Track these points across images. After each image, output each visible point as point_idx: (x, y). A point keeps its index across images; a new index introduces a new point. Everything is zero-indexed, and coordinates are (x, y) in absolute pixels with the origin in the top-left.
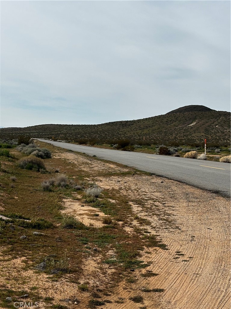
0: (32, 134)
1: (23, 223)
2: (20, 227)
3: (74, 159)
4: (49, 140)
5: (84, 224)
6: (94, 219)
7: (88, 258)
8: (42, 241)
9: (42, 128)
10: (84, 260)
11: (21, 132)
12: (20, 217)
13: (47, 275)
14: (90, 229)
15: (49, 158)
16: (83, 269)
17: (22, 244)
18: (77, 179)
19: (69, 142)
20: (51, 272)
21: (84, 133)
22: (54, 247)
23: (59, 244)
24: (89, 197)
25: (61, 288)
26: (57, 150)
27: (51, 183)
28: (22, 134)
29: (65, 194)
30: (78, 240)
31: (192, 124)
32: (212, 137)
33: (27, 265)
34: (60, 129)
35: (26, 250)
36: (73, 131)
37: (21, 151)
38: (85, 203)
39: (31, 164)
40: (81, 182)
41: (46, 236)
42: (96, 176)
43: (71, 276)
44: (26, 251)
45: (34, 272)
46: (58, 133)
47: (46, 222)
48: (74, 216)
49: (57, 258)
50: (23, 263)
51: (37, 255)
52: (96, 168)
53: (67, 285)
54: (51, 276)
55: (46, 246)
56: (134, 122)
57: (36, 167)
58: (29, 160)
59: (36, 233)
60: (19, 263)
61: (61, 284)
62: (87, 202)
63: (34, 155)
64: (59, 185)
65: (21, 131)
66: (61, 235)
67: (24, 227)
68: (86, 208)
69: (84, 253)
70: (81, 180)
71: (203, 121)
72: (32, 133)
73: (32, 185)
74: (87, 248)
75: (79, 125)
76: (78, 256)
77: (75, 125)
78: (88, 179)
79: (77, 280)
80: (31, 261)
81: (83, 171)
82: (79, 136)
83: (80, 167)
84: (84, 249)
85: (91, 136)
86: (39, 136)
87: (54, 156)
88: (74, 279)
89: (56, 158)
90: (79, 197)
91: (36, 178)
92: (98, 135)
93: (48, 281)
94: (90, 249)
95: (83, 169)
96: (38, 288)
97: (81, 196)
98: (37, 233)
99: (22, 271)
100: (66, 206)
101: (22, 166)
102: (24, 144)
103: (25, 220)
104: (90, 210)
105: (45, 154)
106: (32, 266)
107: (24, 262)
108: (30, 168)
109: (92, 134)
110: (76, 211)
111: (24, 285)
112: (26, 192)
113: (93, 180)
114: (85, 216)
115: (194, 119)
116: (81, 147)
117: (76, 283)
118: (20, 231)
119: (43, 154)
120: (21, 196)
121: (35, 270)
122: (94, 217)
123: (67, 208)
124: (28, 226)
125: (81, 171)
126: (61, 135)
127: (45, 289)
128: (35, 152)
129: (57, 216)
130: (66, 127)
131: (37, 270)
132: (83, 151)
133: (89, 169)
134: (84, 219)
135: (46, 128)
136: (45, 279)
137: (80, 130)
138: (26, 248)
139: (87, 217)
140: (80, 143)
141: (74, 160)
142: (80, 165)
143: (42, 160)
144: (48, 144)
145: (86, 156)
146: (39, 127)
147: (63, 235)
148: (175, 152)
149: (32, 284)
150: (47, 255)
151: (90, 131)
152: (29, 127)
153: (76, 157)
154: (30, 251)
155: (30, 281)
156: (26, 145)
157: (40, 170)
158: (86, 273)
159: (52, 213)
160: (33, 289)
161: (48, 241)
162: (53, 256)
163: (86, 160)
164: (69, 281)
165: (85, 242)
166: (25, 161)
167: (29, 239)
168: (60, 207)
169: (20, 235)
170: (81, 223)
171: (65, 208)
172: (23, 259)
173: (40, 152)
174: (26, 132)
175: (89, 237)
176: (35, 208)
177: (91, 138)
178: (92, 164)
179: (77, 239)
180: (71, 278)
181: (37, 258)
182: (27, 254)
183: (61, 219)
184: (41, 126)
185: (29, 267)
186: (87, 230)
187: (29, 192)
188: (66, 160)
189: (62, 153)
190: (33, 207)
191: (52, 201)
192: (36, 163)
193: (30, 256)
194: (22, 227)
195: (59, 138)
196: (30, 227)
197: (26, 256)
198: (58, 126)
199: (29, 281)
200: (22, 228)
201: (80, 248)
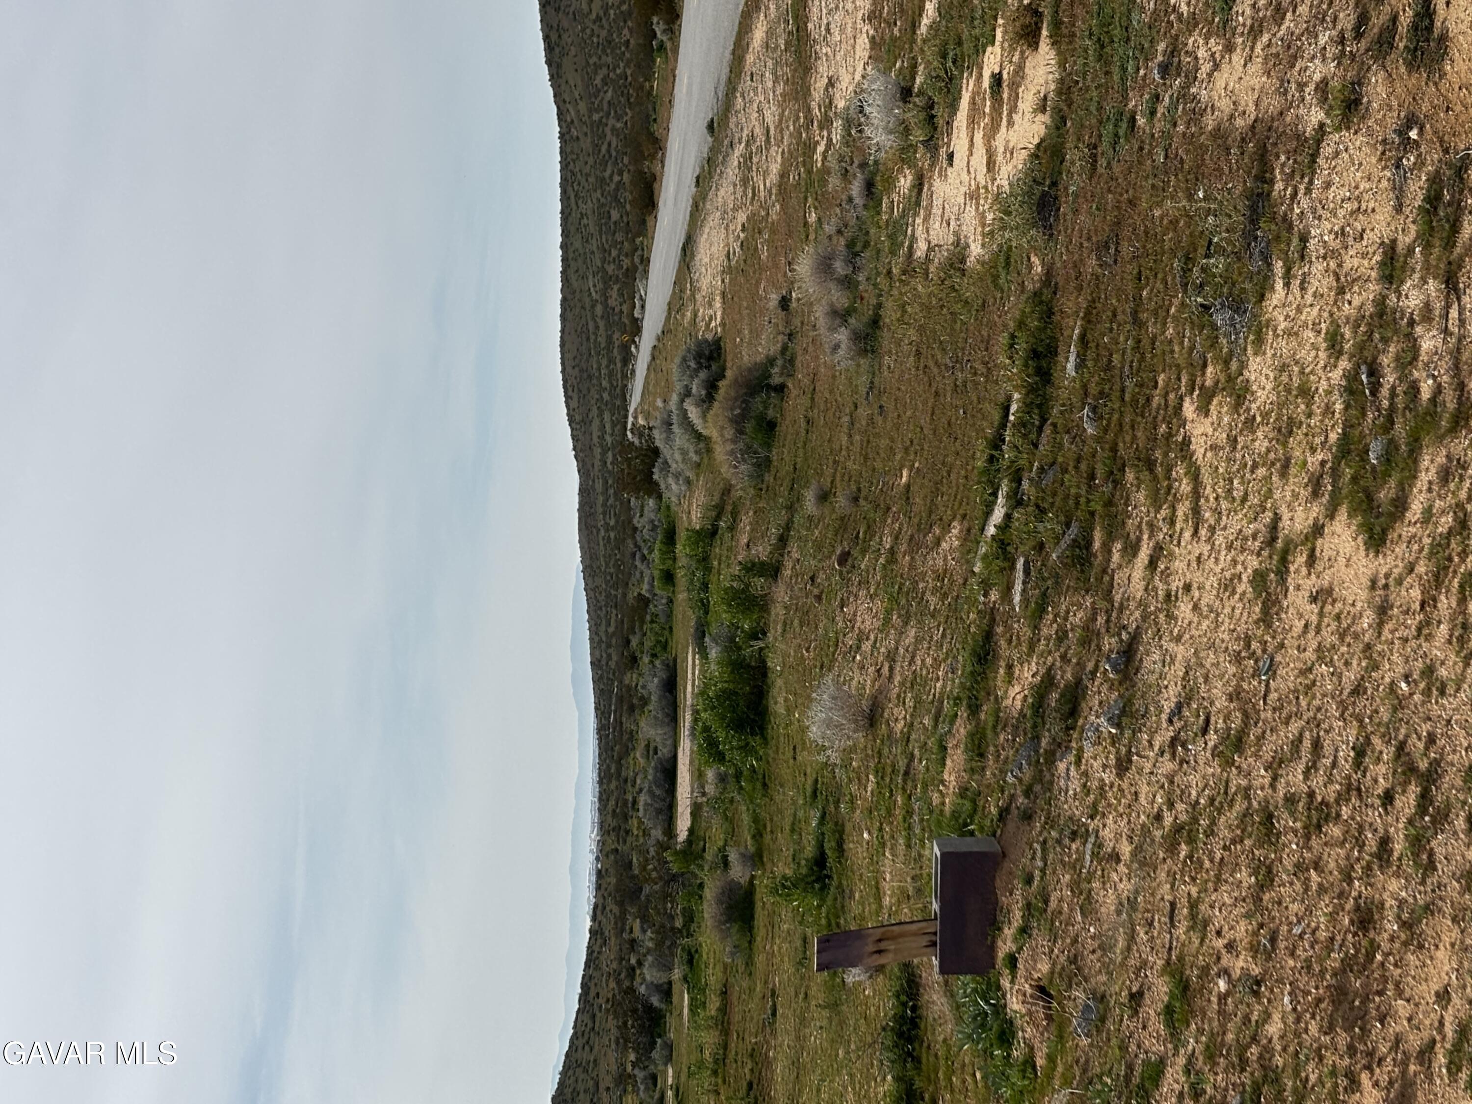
0: (609, 439)
1: (1024, 425)
2: (1044, 439)
3: (727, 229)
4: (636, 358)
5: (1036, 141)
6: (1015, 98)
7: (1199, 102)
8: (1111, 330)
9: (580, 391)
10: (1209, 122)
11: (599, 486)
12: (997, 443)
13: (1273, 288)
14: (1061, 110)
15: (720, 348)
16: (1253, 117)
17: (1121, 425)
18: (823, 202)
19: (646, 261)
20: (1259, 273)
21: (599, 191)
22: (1140, 273)
23: (1126, 250)
24: (907, 131)
25: (1341, 213)
26: (683, 315)
27: (838, 321)
28: (610, 482)
29: (893, 253)
30: (1114, 163)
33: (1224, 389)
34: (583, 308)
35: (1148, 400)
36: (594, 245)
37: (688, 482)
38: (936, 148)
39: (749, 426)
40: (834, 182)
41: (1091, 313)
42: (809, 110)
43: (1282, 172)
44: (1156, 401)
45: (1256, 354)
46: (602, 317)
47: (1021, 324)
48: (998, 194)
49: (1195, 250)
50: (1212, 408)
51: (1176, 348)
52: (767, 114)
53: (1328, 185)
54: (1278, 267)
55: (1136, 312)
57: (764, 402)
58: (729, 433)
59: (1070, 366)
60: (1213, 424)
61: (1320, 218)
62: (931, 139)
63: (704, 416)
64: (848, 283)
65: (593, 487)
66: (1086, 244)
67: (1044, 420)
68: (959, 143)
69: (1175, 125)
70: (824, 182)
72: (602, 438)
73: (847, 411)
74: (1153, 113)
75: (562, 212)
76: (1187, 152)
77: (565, 234)
78: (821, 148)
79: (1306, 140)
80: (1204, 374)
81: (783, 175)
82: (615, 215)
83: (762, 194)
84: (1157, 125)
85: (614, 154)
86: (618, 403)
87: (713, 324)
88: (1299, 159)
89: (719, 314)
90: (905, 182)
91: (813, 399)
92: (611, 121)
93: (1303, 282)
94: (1157, 97)
95: (773, 177)
96: (1332, 322)
97: (900, 171)
98: (1072, 358)
99: (1248, 410)
100: (951, 239)
101: (759, 466)
102: (654, 466)
103: (1012, 418)
104: (972, 122)
105: (700, 366)
106: (1227, 362)
107: (1209, 403)
108: (769, 427)
109: (604, 149)
110: (973, 187)
111: (1317, 389)
112: (877, 435)
113: (826, 123)
114: (999, 143)
116: (670, 202)
117: (1319, 142)
118: (1062, 439)
119: (703, 374)
120: (898, 457)
121: (1246, 350)
122: (1005, 96)
123: (956, 234)
124: (1039, 406)
125: (783, 188)
126: (612, 302)
127: (1341, 291)
128: (694, 413)
129: (995, 278)
130: (573, 278)
131: (1246, 338)
132: (689, 189)
133: (774, 149)
134: (1011, 145)
135: (582, 371)
136: (1290, 298)
137: (587, 207)
138: (1142, 401)
139: (1003, 129)
140: (647, 206)
141: (732, 228)
142: (754, 194)
143: (729, 373)
144: (653, 358)
145: (710, 173)
146: (574, 404)
147: (1084, 236)
149: (1313, 354)
150: (1176, 302)
151: (591, 161)
152: (574, 449)
153: (713, 220)
154: (1156, 382)
155: (1297, 363)
156: (660, 460)
157: (776, 380)
158: (1273, 104)
159: (980, 302)
160: (1337, 347)
161: (1114, 301)
162: (1186, 271)
163: (732, 171)
164: (1306, 180)
165: (1124, 125)
166: (732, 453)
167: (1101, 393)
168: (951, 265)
169: (1078, 436)
170: (1034, 156)
171: (957, 243)
172: (1192, 408)
173: (694, 391)
174: (597, 463)
175: (1100, 108)
176: (956, 386)
177: (626, 153)
178: (752, 138)
179: (1109, 166)
180: (1293, 171)
181: (1192, 348)
182: (1172, 396)
183: (1008, 258)
184: (570, 393)
185: (1230, 379)
186: (1069, 124)
187: (879, 420)
188: (730, 267)
189: (695, 290)
190: (949, 395)
191: (926, 308)
192: (743, 402)
193: (1179, 379)
194: (1040, 429)
195: (625, 308)
196: (1044, 396)
197: (1181, 399)
198: (569, 315)
199: (1296, 369)
200: (1047, 430)
201: (1151, 145)
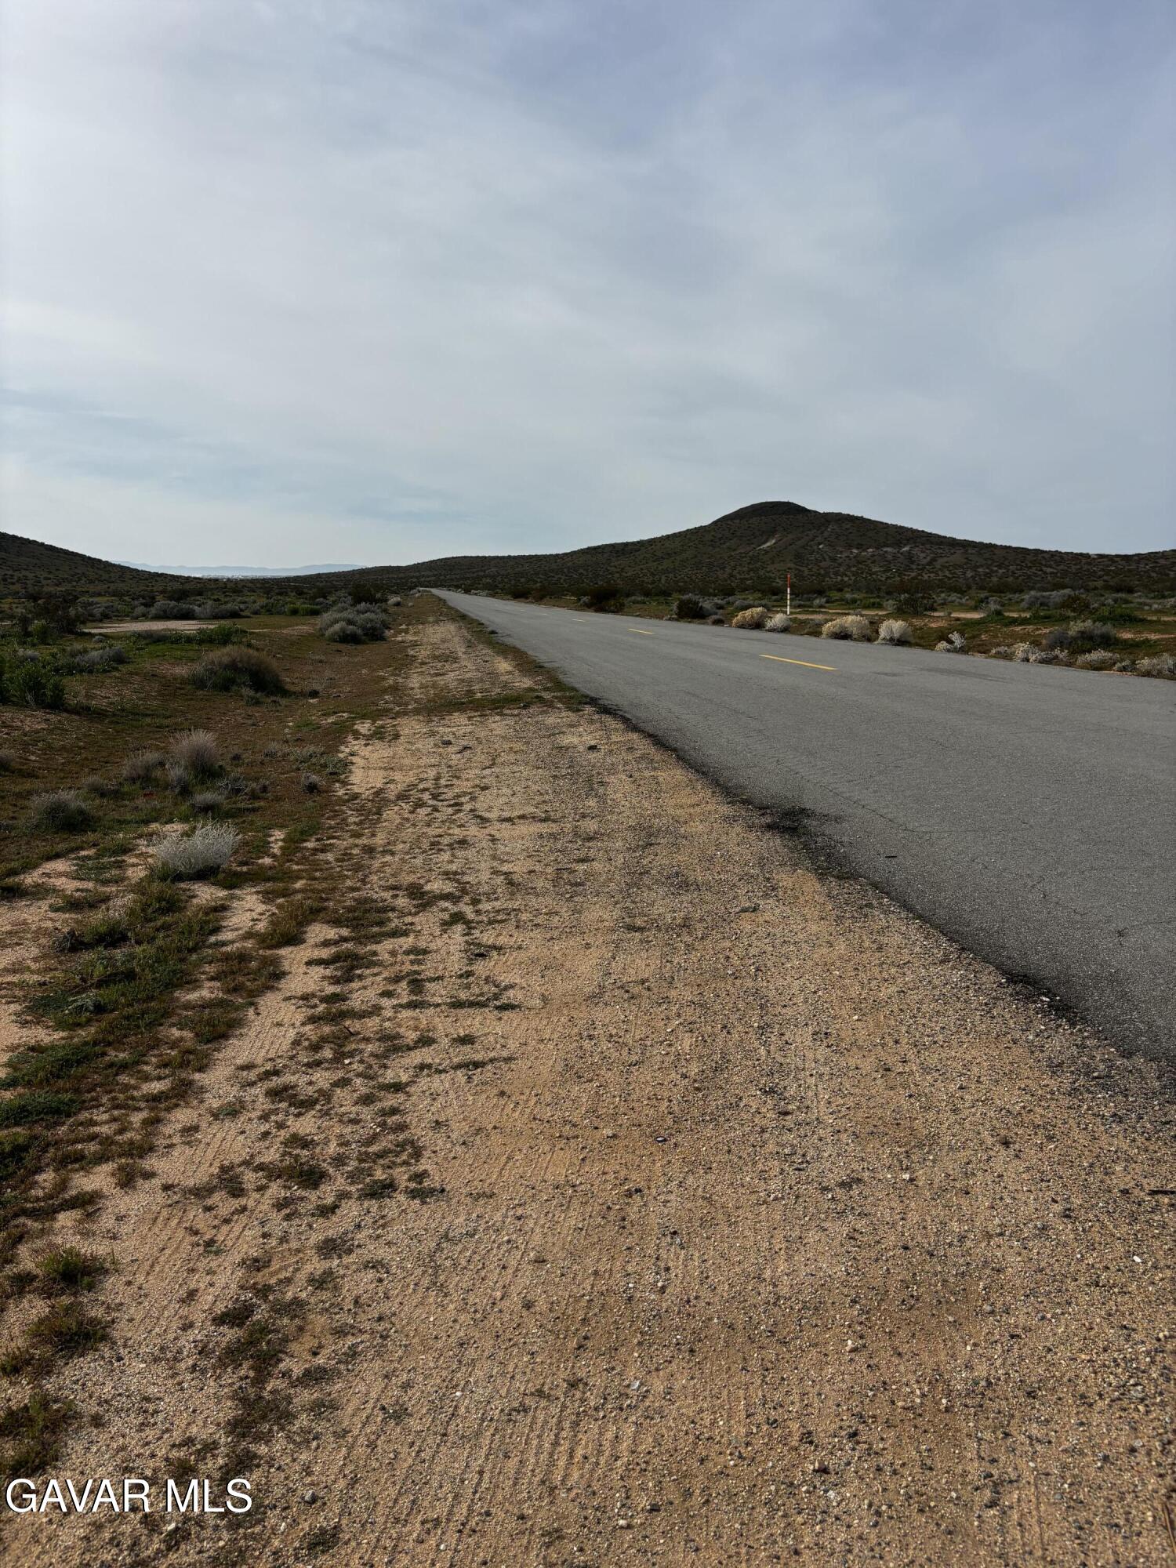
31: (768, 544)
32: (810, 570)
56: (641, 543)
71: (790, 536)
105: (368, 629)
115: (771, 533)
126: (481, 580)
148: (715, 610)
173: (351, 627)
